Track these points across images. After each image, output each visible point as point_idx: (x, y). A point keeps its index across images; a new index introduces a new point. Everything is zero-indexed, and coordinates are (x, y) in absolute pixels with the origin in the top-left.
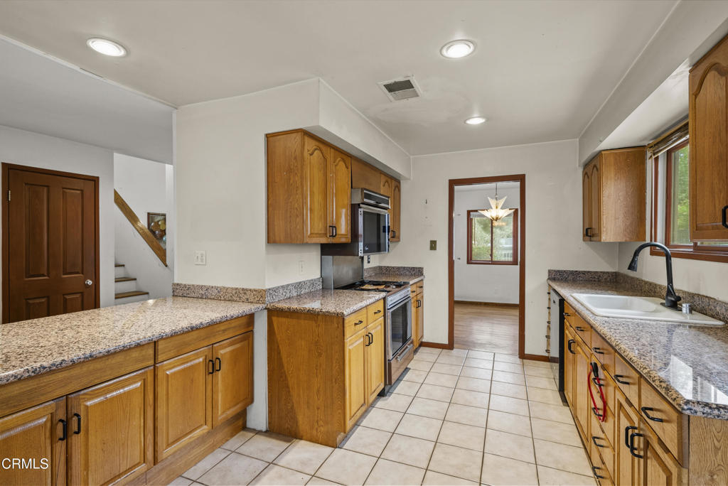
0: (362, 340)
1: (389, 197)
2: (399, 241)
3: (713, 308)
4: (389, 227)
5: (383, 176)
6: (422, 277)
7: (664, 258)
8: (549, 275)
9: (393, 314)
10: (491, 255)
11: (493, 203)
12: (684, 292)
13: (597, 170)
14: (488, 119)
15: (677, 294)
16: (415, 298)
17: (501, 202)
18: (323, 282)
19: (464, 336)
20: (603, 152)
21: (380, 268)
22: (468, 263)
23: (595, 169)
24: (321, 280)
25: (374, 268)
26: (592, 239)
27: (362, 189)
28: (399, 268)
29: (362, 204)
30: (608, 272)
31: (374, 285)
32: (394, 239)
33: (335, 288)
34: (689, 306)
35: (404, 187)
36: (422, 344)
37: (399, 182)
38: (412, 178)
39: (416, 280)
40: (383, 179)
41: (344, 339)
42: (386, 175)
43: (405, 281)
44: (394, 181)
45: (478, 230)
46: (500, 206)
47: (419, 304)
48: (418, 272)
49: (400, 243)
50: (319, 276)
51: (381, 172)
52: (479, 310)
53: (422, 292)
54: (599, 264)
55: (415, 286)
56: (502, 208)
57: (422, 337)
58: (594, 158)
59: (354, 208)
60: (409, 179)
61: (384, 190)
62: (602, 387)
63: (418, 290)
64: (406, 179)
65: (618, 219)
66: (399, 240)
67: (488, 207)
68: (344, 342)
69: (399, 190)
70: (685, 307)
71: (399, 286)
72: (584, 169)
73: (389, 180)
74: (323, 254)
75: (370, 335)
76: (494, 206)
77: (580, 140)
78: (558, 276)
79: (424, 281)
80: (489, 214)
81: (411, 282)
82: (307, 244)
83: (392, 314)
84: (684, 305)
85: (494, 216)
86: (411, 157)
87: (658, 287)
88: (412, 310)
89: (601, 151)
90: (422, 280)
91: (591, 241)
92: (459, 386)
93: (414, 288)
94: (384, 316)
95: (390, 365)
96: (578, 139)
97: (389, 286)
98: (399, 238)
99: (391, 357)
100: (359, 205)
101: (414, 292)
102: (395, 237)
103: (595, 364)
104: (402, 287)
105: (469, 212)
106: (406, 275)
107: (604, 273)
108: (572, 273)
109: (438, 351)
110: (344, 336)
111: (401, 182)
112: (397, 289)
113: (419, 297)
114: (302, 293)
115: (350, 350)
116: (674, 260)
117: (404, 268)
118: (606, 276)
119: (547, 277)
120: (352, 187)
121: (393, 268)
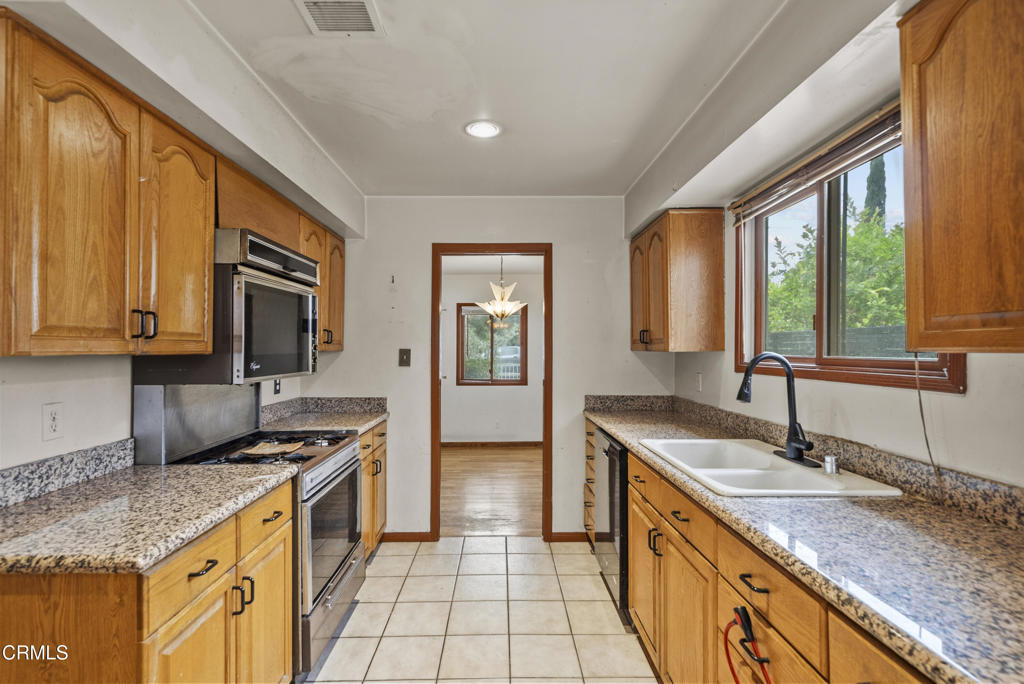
0: (220, 603)
1: (316, 263)
2: (342, 350)
3: (869, 461)
4: (314, 321)
5: (303, 221)
6: (384, 416)
7: (785, 379)
8: (587, 404)
9: (315, 509)
10: (491, 371)
11: (496, 290)
12: (817, 436)
13: (661, 240)
14: (505, 131)
15: (807, 439)
16: (370, 458)
17: (509, 291)
18: (135, 448)
19: (455, 508)
20: (671, 212)
21: (304, 401)
22: (458, 384)
23: (656, 238)
24: (130, 445)
25: (289, 404)
26: (649, 347)
27: (244, 233)
28: (340, 401)
29: (243, 264)
30: (663, 397)
31: (282, 442)
32: (331, 347)
33: (171, 463)
34: (837, 460)
35: (352, 249)
36: (385, 538)
37: (343, 241)
38: (366, 237)
39: (373, 423)
40: (305, 228)
41: (140, 638)
42: (312, 220)
43: (350, 428)
44: (333, 237)
45: (470, 334)
46: (507, 298)
47: (378, 467)
48: (376, 406)
49: (343, 354)
50: (126, 435)
51: (301, 213)
52: (473, 457)
53: (385, 442)
54: (651, 385)
55: (370, 435)
56: (509, 300)
57: (384, 524)
58: (653, 222)
59: (223, 275)
60: (363, 238)
61: (305, 246)
62: (765, 665)
63: (377, 441)
64: (356, 236)
65: (691, 315)
66: (340, 347)
67: (491, 298)
68: (139, 648)
69: (342, 256)
70: (830, 463)
71: (336, 439)
72: (632, 242)
73: (320, 232)
74: (137, 380)
75: (247, 585)
76: (498, 296)
77: (626, 199)
78: (599, 405)
79: (389, 423)
80: (491, 308)
81: (361, 430)
82: (26, 358)
83: (312, 509)
84: (828, 459)
85: (499, 312)
86: (366, 197)
87: (752, 422)
88: (364, 482)
89: (666, 211)
90: (385, 421)
91: (647, 350)
92: (453, 628)
93: (368, 439)
94: (294, 518)
95: (306, 626)
96: (623, 197)
97: (313, 444)
98: (341, 344)
99: (309, 606)
100: (235, 266)
101: (369, 446)
102: (333, 341)
103: (744, 609)
104: (342, 443)
105: (459, 306)
106: (354, 413)
107: (657, 397)
108: (618, 399)
109: (414, 545)
110: (140, 627)
111: (347, 241)
112: (333, 448)
113: (377, 454)
114: (51, 488)
115: (166, 660)
116: (798, 382)
117: (351, 399)
118: (660, 402)
119: (583, 408)
120: (217, 225)
121: (330, 400)
